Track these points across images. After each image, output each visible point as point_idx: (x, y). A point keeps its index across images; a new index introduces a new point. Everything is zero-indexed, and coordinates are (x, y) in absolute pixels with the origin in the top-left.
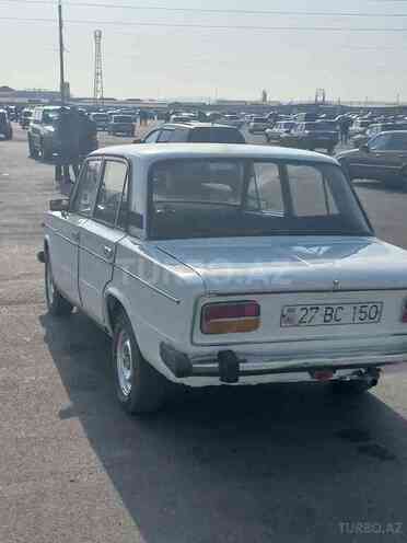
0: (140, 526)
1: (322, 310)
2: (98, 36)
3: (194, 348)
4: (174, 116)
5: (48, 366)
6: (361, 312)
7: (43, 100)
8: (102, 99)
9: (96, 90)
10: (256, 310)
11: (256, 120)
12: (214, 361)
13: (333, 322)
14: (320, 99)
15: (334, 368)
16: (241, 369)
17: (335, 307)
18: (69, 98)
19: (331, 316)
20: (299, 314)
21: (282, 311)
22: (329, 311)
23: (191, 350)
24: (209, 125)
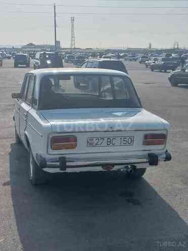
0: (18, 230)
1: (106, 139)
2: (73, 20)
3: (48, 156)
4: (104, 56)
5: (6, 164)
6: (124, 141)
7: (47, 49)
8: (74, 48)
9: (72, 45)
10: (75, 140)
11: (143, 57)
12: (57, 162)
13: (111, 145)
14: (176, 47)
15: (113, 165)
16: (67, 165)
17: (112, 139)
18: (59, 48)
19: (110, 142)
20: (95, 141)
21: (87, 140)
22: (109, 140)
23: (47, 157)
24: (108, 59)
